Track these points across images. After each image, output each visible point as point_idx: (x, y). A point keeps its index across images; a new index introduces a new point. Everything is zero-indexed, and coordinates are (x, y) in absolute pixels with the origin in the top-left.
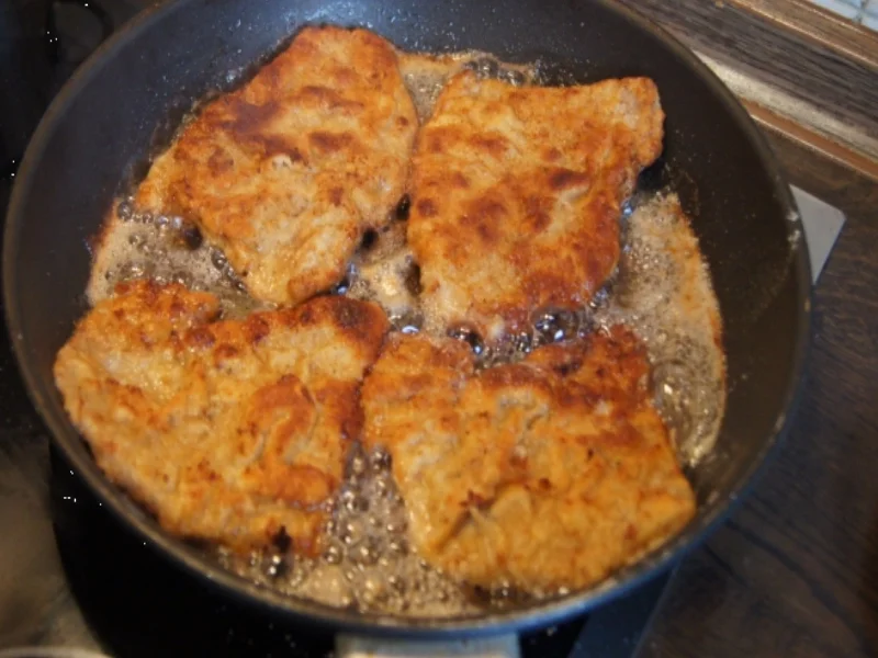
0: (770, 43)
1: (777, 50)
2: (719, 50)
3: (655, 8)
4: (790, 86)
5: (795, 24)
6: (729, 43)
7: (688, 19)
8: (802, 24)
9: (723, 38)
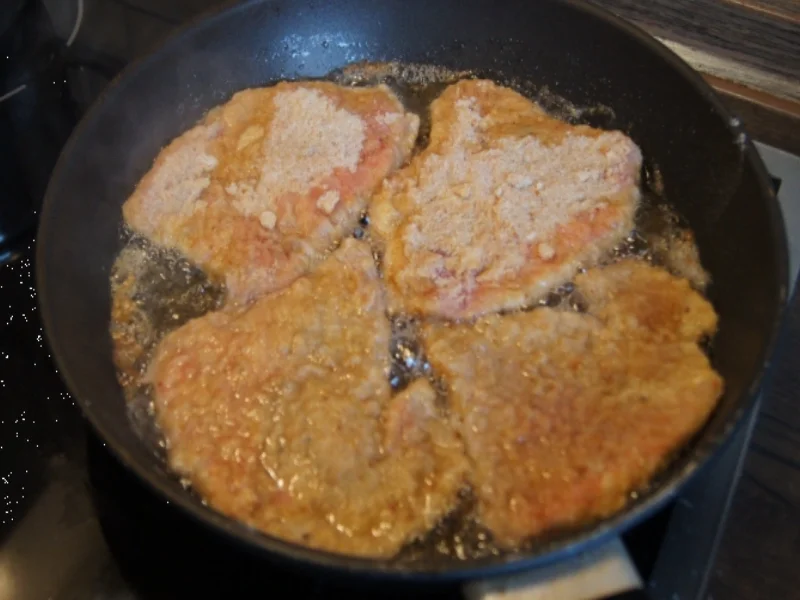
0: (739, 26)
1: (747, 32)
2: (692, 38)
3: (631, 8)
4: (760, 62)
5: (762, 7)
6: (702, 30)
7: (662, 14)
8: (769, 6)
9: (695, 27)
